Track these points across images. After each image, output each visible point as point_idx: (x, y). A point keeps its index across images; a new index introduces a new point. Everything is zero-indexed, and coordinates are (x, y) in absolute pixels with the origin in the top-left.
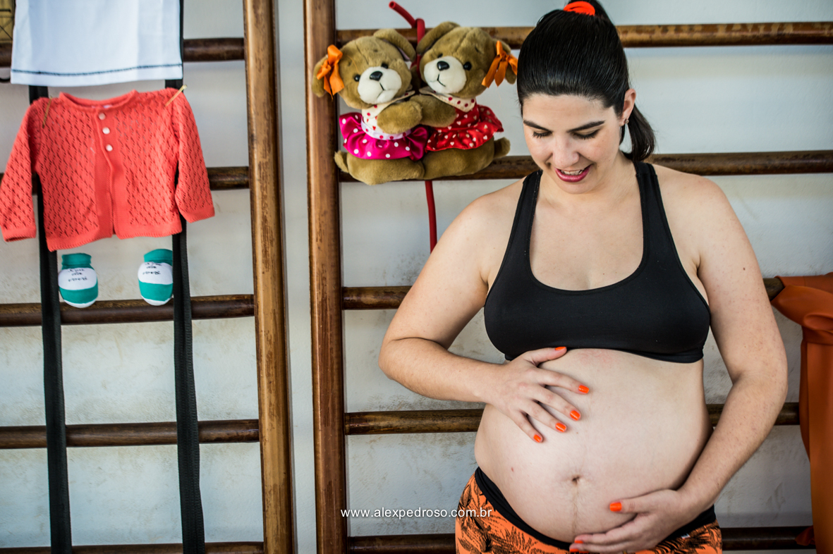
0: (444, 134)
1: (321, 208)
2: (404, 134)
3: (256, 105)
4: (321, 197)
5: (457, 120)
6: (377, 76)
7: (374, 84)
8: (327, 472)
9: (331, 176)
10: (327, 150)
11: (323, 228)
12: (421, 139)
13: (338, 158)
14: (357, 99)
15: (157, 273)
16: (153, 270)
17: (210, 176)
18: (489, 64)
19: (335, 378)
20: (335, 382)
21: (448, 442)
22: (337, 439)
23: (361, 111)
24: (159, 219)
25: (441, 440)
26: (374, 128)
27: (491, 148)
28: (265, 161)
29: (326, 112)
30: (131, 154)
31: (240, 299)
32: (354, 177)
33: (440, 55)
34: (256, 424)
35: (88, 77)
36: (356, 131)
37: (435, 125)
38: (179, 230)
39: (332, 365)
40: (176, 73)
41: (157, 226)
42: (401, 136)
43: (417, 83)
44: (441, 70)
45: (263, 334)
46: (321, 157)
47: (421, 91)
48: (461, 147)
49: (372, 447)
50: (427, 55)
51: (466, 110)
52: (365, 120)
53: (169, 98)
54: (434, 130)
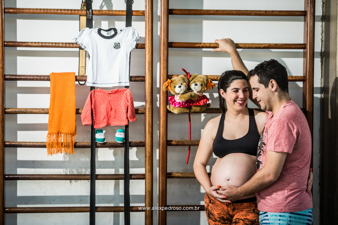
0: (195, 102)
1: (163, 119)
2: (185, 101)
3: (148, 93)
4: (163, 116)
5: (198, 98)
6: (180, 87)
7: (179, 88)
8: (162, 187)
9: (166, 111)
10: (165, 105)
11: (164, 124)
12: (189, 103)
13: (168, 107)
14: (175, 92)
15: (121, 135)
16: (120, 134)
17: (135, 111)
18: (207, 84)
19: (165, 163)
20: (165, 164)
21: (190, 184)
22: (165, 178)
23: (175, 95)
24: (122, 121)
25: (189, 183)
26: (178, 99)
27: (206, 105)
28: (150, 107)
29: (165, 95)
30: (115, 104)
31: (141, 142)
32: (172, 112)
33: (195, 82)
34: (144, 175)
35: (105, 85)
36: (173, 100)
37: (193, 99)
38: (127, 124)
39: (165, 159)
40: (128, 84)
41: (121, 123)
42: (184, 102)
43: (189, 89)
44: (195, 86)
45: (147, 151)
46: (164, 106)
47: (190, 91)
48: (199, 105)
49: (170, 185)
50: (192, 82)
51: (200, 96)
52: (176, 97)
53: (126, 91)
54: (193, 100)
